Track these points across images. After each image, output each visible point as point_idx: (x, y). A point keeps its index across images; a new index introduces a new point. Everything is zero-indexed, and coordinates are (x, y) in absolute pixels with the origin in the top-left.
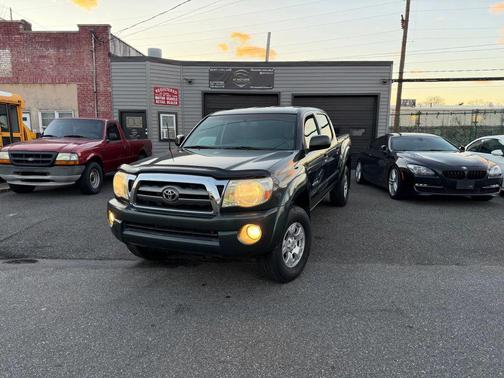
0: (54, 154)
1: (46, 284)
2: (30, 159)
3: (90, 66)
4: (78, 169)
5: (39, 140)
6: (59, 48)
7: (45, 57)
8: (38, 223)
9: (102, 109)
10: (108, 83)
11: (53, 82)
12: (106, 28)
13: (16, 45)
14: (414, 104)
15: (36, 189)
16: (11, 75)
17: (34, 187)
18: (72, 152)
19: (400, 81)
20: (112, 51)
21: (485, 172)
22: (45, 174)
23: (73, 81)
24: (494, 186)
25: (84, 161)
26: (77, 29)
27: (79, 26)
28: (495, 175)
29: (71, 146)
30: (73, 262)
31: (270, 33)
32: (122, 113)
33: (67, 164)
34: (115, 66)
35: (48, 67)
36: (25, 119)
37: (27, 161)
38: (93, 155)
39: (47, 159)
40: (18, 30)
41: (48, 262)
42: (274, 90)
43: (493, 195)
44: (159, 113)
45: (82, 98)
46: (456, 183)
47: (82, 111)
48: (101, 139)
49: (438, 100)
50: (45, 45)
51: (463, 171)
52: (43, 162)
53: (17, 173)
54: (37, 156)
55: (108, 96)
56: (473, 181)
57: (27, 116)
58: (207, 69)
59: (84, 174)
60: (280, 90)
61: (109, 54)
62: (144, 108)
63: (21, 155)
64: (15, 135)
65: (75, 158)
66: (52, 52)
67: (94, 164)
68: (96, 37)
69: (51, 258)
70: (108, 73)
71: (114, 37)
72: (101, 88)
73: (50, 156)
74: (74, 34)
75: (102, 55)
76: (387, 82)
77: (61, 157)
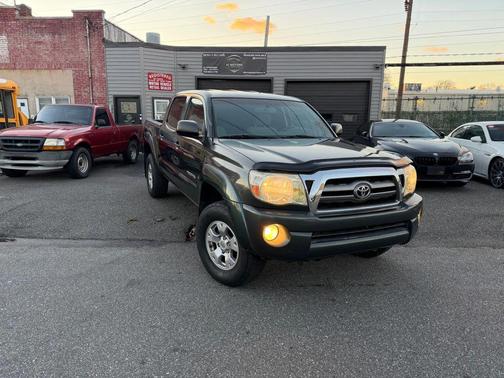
0: (42, 140)
1: (18, 261)
2: (19, 145)
3: (85, 52)
4: (65, 154)
5: (31, 125)
6: (54, 34)
7: (40, 43)
8: (21, 206)
9: (97, 94)
10: (103, 68)
11: (49, 68)
12: (100, 14)
13: (13, 31)
14: (420, 88)
15: (28, 173)
16: (8, 62)
17: (26, 171)
18: (59, 137)
19: (403, 65)
20: (106, 37)
21: (456, 159)
22: (34, 159)
23: (69, 66)
24: (466, 172)
25: (71, 147)
26: (71, 15)
27: (74, 12)
28: (467, 161)
29: (59, 132)
30: (48, 242)
31: (268, 17)
32: (117, 99)
33: (54, 150)
34: (109, 51)
35: (44, 52)
36: (23, 105)
37: (17, 147)
38: (80, 140)
39: (35, 145)
40: (14, 16)
41: (25, 241)
42: (268, 75)
43: (465, 181)
44: (153, 99)
45: (78, 83)
46: (426, 169)
47: (77, 97)
48: (89, 125)
49: (448, 85)
50: (41, 31)
51: (433, 158)
52: (32, 147)
53: (8, 158)
54: (26, 141)
55: (104, 82)
56: (443, 168)
57: (25, 101)
58: (200, 55)
59: (72, 159)
60: (273, 75)
61: (104, 39)
62: (138, 94)
63: (11, 141)
64: (10, 120)
65: (62, 143)
66: (47, 38)
67: (81, 149)
68: (90, 23)
69: (29, 237)
70: (102, 59)
71: (108, 22)
72: (96, 74)
73: (37, 142)
74: (69, 19)
75: (96, 41)
76: (380, 67)
77: (49, 143)
